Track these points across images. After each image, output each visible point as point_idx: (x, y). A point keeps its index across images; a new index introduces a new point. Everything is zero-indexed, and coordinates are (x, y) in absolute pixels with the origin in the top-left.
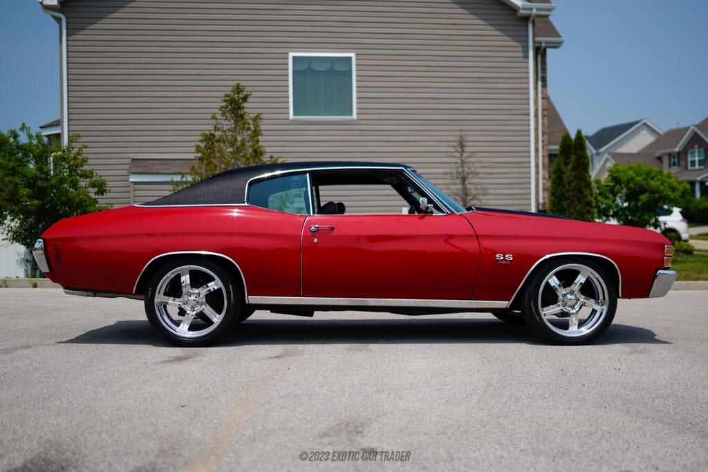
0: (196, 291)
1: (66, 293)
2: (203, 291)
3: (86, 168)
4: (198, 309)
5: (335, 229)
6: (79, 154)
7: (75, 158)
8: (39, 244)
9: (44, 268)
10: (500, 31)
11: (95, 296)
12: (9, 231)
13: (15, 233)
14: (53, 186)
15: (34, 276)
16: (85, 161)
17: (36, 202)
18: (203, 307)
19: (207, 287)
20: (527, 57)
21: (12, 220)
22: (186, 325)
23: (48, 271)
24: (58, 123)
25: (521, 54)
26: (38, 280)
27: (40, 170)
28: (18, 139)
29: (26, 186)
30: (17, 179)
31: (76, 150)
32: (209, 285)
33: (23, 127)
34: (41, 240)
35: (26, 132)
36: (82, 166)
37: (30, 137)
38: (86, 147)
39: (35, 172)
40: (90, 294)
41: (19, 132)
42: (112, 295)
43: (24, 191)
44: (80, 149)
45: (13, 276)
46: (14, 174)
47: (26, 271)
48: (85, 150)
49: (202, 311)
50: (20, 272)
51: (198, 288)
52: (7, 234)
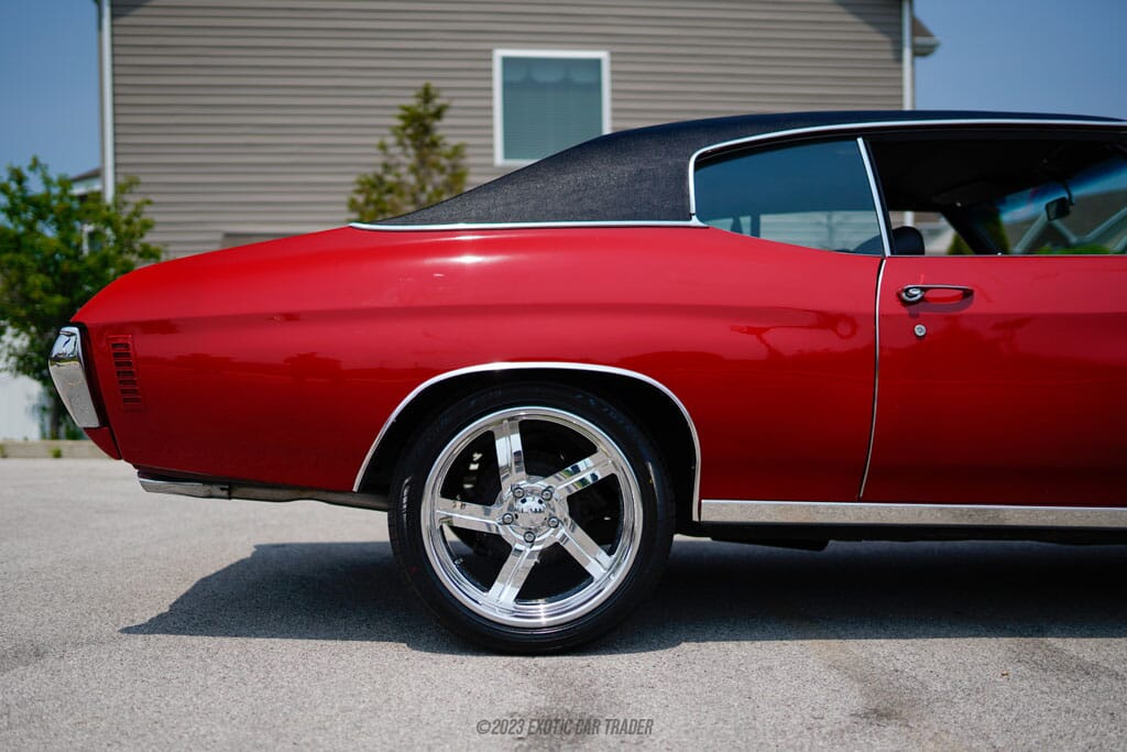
0: (541, 484)
1: (147, 488)
2: (563, 485)
3: (149, 238)
4: (547, 538)
5: (975, 294)
6: (136, 214)
7: (129, 222)
8: (67, 343)
9: (84, 414)
10: (854, 14)
11: (230, 497)
12: (10, 355)
13: (21, 358)
14: (89, 271)
15: (55, 436)
16: (147, 226)
17: (58, 300)
18: (563, 531)
19: (576, 470)
20: (899, 60)
21: (16, 336)
22: (508, 588)
23: (94, 423)
24: (96, 174)
25: (890, 56)
26: (65, 444)
27: (66, 241)
28: (25, 184)
29: (40, 271)
30: (22, 258)
31: (129, 209)
32: (581, 464)
33: (35, 165)
34: (75, 330)
35: (39, 173)
36: (142, 236)
37: (47, 182)
38: (149, 202)
39: (56, 244)
40: (216, 490)
41: (26, 172)
42: (280, 494)
43: (37, 280)
44: (138, 206)
45: (18, 437)
46: (18, 250)
47: (42, 427)
48: (147, 208)
49: (556, 545)
50: (30, 429)
51: (545, 475)
52: (7, 360)
